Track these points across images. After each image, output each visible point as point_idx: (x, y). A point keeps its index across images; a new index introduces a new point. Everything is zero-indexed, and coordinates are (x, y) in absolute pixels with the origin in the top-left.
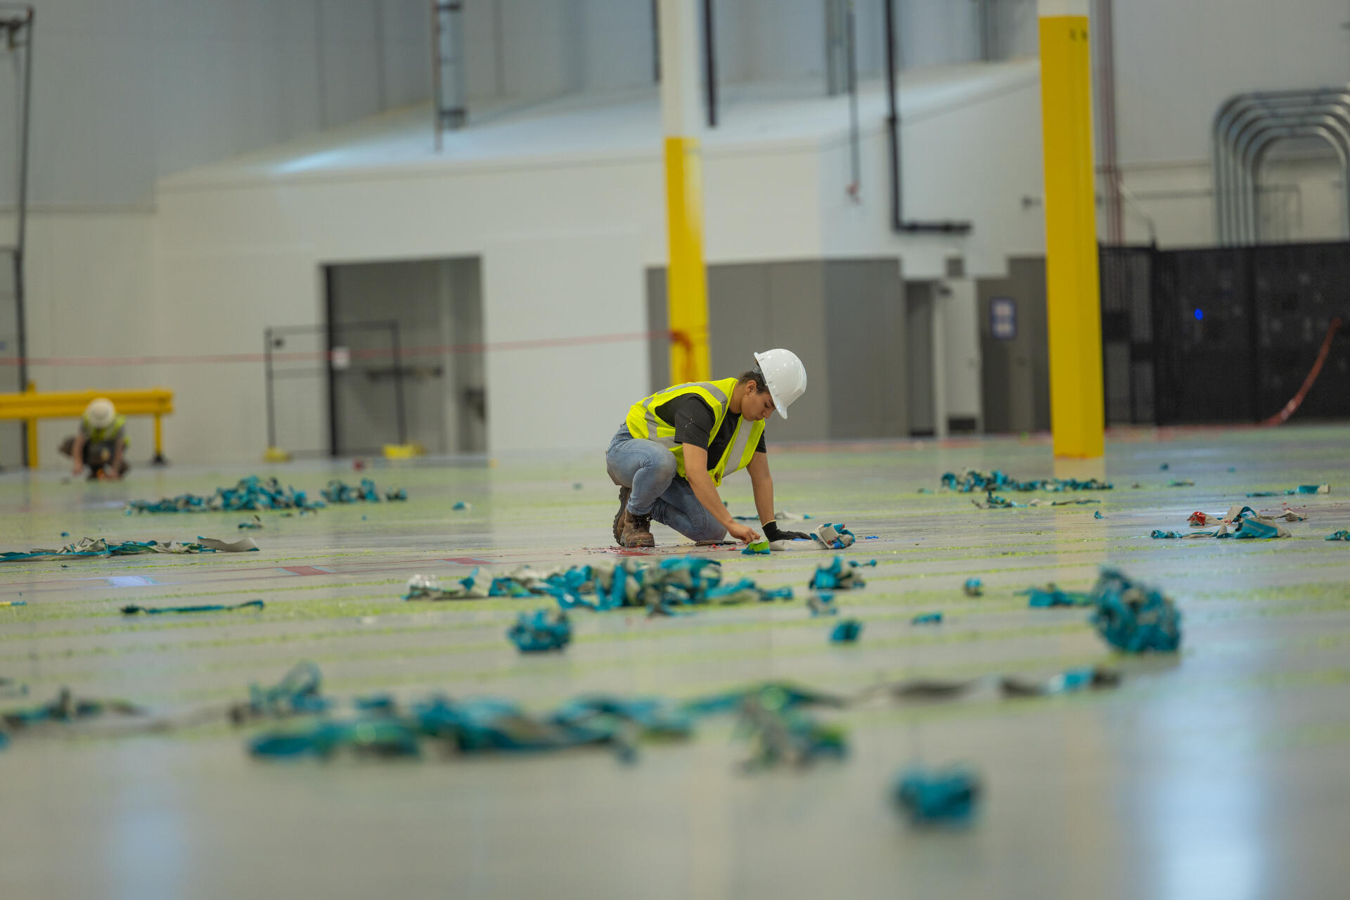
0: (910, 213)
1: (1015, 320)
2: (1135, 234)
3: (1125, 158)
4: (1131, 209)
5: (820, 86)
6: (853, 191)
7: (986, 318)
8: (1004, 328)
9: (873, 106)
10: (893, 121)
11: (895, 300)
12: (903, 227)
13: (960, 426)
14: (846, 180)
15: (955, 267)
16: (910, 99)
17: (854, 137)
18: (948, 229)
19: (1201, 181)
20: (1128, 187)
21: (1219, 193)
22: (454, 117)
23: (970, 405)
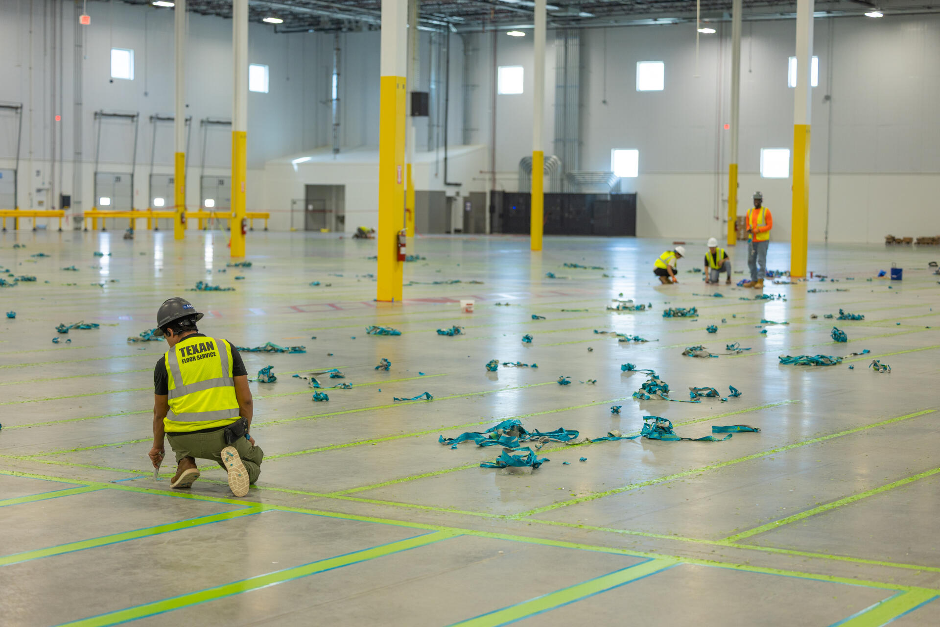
0: (449, 180)
1: (471, 207)
2: (498, 188)
3: (497, 170)
4: (497, 182)
5: (426, 148)
6: (436, 175)
7: (465, 206)
8: (468, 209)
9: (442, 155)
10: (446, 159)
11: (444, 201)
12: (447, 184)
13: (457, 231)
14: (434, 172)
15: (458, 194)
16: (451, 153)
17: (437, 162)
18: (457, 185)
19: (516, 176)
20: (498, 176)
21: (520, 180)
22: (337, 151)
23: (460, 226)
